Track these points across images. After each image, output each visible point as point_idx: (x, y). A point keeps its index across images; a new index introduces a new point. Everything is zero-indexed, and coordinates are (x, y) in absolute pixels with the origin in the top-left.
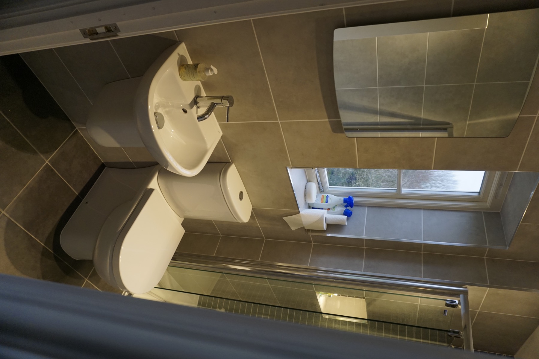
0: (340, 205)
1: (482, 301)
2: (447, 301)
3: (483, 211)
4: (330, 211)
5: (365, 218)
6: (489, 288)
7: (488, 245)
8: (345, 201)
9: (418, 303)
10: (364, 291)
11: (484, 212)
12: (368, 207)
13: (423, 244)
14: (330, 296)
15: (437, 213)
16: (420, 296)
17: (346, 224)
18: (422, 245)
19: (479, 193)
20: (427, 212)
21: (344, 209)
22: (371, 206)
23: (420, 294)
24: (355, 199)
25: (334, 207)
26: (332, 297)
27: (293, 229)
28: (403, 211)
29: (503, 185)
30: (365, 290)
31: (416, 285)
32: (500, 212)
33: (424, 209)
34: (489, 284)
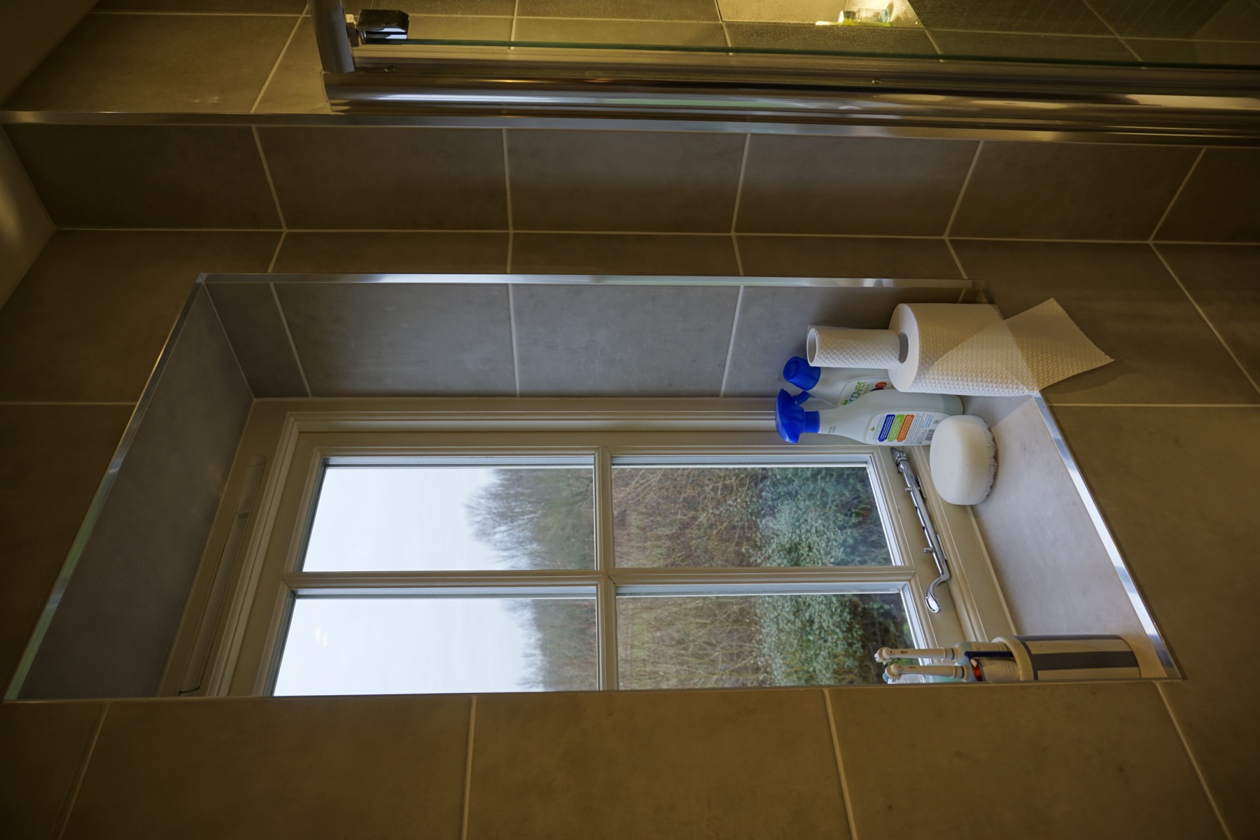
0: (832, 402)
1: (286, 55)
2: (404, 37)
3: (311, 399)
4: (874, 381)
5: (734, 354)
6: (252, 111)
7: (272, 285)
8: (812, 421)
9: (518, 20)
10: (730, 45)
11: (305, 395)
12: (716, 395)
13: (509, 270)
14: (849, 14)
15: (462, 383)
16: (512, 48)
17: (813, 333)
18: (514, 263)
19: (326, 465)
20: (501, 385)
21: (817, 389)
22: (706, 398)
23: (511, 57)
24: (770, 422)
25: (857, 393)
26: (842, 14)
27: (1052, 307)
28: (588, 385)
29: (236, 516)
30: (727, 50)
31: (535, 92)
32: (255, 400)
33: (512, 395)
34: (254, 127)
